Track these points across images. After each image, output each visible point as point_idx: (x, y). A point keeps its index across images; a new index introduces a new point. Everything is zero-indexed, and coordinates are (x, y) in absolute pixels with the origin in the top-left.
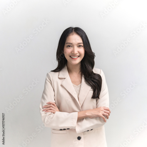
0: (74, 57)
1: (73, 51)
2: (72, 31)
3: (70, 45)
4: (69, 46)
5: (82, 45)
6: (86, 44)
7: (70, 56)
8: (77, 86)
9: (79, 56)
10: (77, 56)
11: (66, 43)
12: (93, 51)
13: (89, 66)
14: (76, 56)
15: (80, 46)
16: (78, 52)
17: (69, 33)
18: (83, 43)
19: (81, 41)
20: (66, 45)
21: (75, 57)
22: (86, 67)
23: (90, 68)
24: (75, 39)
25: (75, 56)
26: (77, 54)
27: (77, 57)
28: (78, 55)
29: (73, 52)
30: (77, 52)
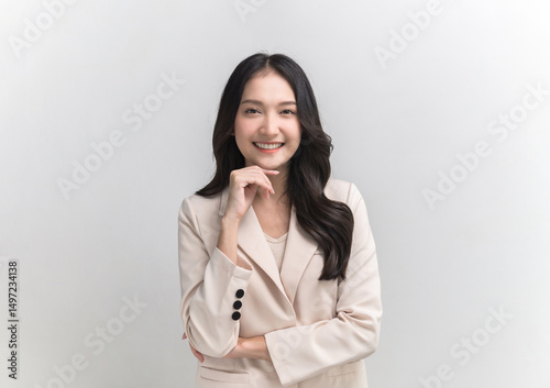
0: (266, 147)
1: (265, 126)
2: (262, 65)
3: (255, 107)
4: (254, 111)
5: (293, 107)
6: (306, 106)
7: (254, 144)
8: (275, 240)
9: (283, 144)
10: (276, 143)
11: (243, 100)
12: (325, 129)
13: (313, 178)
14: (273, 143)
15: (286, 112)
16: (281, 130)
17: (254, 71)
18: (297, 104)
19: (292, 98)
20: (243, 107)
21: (271, 147)
22: (303, 180)
23: (317, 183)
24: (271, 89)
25: (269, 144)
26: (276, 135)
27: (275, 146)
28: (280, 139)
29: (263, 130)
30: (278, 131)
